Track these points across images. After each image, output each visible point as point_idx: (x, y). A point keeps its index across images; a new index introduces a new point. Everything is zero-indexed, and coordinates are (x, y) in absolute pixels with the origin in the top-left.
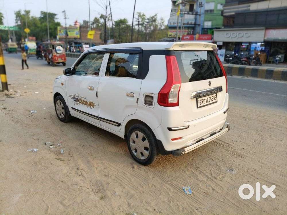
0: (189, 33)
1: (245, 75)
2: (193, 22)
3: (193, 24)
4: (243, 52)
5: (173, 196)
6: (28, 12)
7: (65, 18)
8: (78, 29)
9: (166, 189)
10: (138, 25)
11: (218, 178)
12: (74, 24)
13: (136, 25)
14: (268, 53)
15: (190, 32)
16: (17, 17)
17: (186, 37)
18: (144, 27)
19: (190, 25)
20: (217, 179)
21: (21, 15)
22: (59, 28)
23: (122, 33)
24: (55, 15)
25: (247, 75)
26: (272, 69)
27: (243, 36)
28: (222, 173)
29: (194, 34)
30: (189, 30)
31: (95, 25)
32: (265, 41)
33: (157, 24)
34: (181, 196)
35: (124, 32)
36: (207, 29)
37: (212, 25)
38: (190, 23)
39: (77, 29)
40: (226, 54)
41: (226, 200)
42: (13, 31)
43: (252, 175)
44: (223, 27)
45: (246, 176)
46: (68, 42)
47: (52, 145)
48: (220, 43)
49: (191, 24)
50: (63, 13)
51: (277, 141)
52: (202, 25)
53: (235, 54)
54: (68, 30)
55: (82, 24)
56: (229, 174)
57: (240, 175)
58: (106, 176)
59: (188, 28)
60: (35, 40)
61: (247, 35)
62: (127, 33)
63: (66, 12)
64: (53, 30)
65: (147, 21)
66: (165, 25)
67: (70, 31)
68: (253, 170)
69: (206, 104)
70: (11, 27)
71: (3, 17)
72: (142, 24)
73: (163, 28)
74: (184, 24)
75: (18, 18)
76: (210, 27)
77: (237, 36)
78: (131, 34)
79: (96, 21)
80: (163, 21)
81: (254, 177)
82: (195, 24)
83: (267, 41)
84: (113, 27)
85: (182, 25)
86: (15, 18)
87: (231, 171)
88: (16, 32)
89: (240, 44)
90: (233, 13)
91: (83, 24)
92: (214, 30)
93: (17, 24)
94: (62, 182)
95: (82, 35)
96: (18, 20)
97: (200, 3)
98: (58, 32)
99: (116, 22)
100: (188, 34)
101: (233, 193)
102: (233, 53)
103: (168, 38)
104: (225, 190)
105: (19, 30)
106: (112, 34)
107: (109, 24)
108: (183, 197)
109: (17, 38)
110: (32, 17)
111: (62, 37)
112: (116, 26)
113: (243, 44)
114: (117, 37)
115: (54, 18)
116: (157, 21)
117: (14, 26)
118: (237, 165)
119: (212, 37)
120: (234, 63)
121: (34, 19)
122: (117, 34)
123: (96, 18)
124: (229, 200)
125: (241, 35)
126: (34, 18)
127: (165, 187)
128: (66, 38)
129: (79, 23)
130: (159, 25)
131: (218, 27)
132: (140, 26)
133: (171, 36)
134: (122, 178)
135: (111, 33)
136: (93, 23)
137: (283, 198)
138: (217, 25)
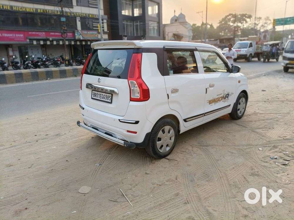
69: (98, 98)
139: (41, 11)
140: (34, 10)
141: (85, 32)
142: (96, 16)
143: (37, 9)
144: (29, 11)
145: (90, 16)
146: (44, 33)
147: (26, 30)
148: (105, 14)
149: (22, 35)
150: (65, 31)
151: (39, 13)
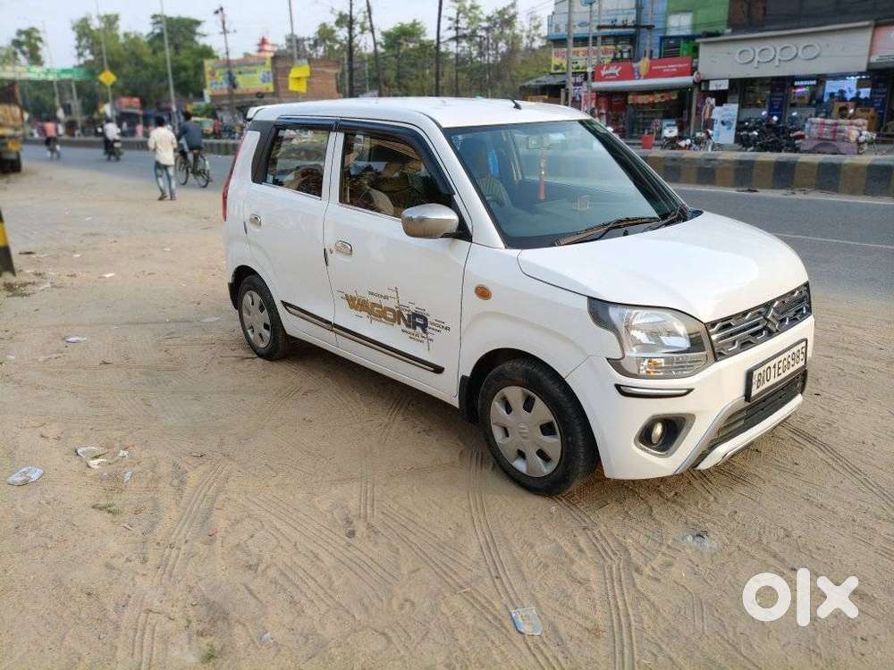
0: (619, 56)
1: (797, 187)
2: (631, 19)
3: (630, 27)
4: (798, 111)
5: (469, 643)
6: (111, 21)
7: (225, 32)
8: (268, 63)
9: (450, 614)
10: (457, 39)
11: (647, 570)
12: (257, 48)
13: (451, 39)
14: (882, 107)
15: (621, 52)
16: (79, 38)
17: (608, 69)
18: (477, 47)
19: (622, 30)
20: (642, 574)
21: (92, 31)
22: (208, 64)
23: (408, 68)
24: (198, 23)
25: (803, 187)
26: (886, 163)
27: (795, 57)
28: (664, 549)
29: (634, 58)
30: (619, 46)
31: (321, 50)
32: (871, 67)
33: (517, 32)
34: (497, 642)
35: (414, 65)
36: (677, 38)
37: (694, 26)
38: (619, 23)
39: (264, 64)
40: (742, 119)
41: (660, 658)
42: (70, 80)
43: (775, 556)
44: (729, 31)
45: (753, 557)
46: (238, 108)
47: (97, 457)
48: (719, 82)
49: (625, 26)
50: (218, 18)
51: (882, 418)
52: (658, 26)
53: (770, 115)
54: (235, 71)
55: (282, 48)
56: (689, 551)
57: (730, 554)
58: (250, 567)
59: (617, 39)
60: (139, 105)
61: (810, 53)
62: (424, 68)
63: (225, 11)
64: (191, 73)
65: (485, 24)
66: (543, 35)
67: (240, 73)
68: (782, 533)
70: (64, 71)
71: (40, 39)
72: (470, 37)
73: (538, 44)
74: (600, 27)
75: (84, 42)
76: (688, 32)
77: (775, 56)
78: (434, 72)
79: (325, 35)
80: (536, 23)
81: (783, 561)
82: (637, 26)
83: (881, 67)
84: (376, 51)
85: (595, 31)
86: (76, 43)
87: (698, 539)
88: (80, 86)
89: (788, 84)
91: (285, 47)
92: (697, 41)
93: (82, 61)
94: (89, 594)
95: (279, 83)
96: (85, 48)
98: (208, 76)
99: (387, 35)
100: (615, 60)
101: (692, 631)
102: (764, 113)
103: (551, 77)
104: (663, 618)
105: (89, 78)
106: (375, 74)
107: (366, 44)
108: (503, 648)
109: (83, 104)
110: (126, 35)
111: (218, 93)
112: (387, 47)
113: (796, 83)
114: (392, 81)
115: (194, 33)
116: (518, 25)
117: (75, 67)
118: (726, 514)
119: (694, 65)
120: (764, 148)
121: (133, 41)
122: (391, 74)
123: (324, 25)
124: (671, 659)
125: (789, 54)
126: (132, 36)
127: (445, 610)
128: (231, 96)
129: (273, 45)
130: (524, 35)
131: (712, 30)
132: (464, 44)
133: (559, 71)
134: (301, 574)
135: (370, 71)
136: (316, 44)
137: (879, 649)
138: (711, 24)
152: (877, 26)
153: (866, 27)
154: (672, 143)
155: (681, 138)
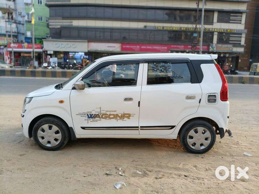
2: (15, 31)
14: (91, 60)
19: (14, 34)
27: (71, 47)
29: (20, 42)
32: (89, 51)
48: (50, 51)
61: (74, 46)
74: (7, 32)
77: (65, 46)
89: (68, 53)
90: (59, 27)
92: (43, 40)
97: (19, 13)
100: (14, 42)
113: (70, 53)
119: (42, 46)
125: (69, 46)
139: (184, 29)
140: (179, 28)
141: (220, 46)
142: (234, 31)
143: (181, 28)
144: (175, 29)
145: (229, 31)
146: (183, 46)
147: (170, 44)
148: (245, 28)
149: (166, 48)
150: (195, 45)
151: (183, 30)
152: (88, 42)
153: (86, 42)
154: (45, 67)
155: (48, 66)
